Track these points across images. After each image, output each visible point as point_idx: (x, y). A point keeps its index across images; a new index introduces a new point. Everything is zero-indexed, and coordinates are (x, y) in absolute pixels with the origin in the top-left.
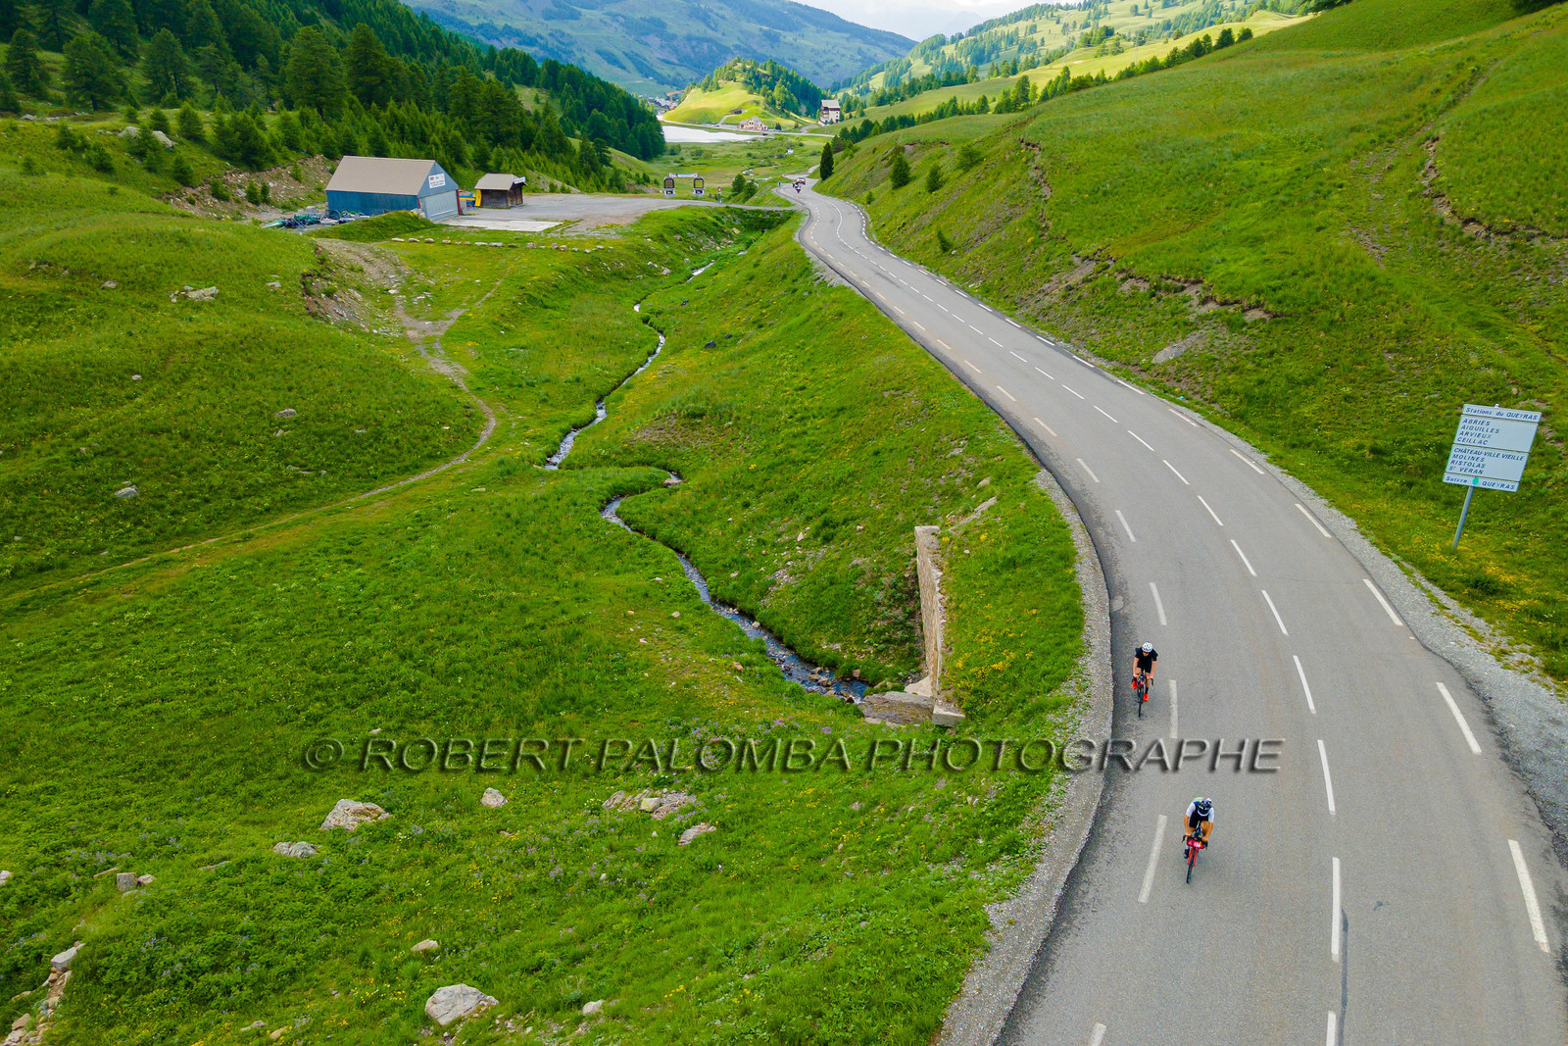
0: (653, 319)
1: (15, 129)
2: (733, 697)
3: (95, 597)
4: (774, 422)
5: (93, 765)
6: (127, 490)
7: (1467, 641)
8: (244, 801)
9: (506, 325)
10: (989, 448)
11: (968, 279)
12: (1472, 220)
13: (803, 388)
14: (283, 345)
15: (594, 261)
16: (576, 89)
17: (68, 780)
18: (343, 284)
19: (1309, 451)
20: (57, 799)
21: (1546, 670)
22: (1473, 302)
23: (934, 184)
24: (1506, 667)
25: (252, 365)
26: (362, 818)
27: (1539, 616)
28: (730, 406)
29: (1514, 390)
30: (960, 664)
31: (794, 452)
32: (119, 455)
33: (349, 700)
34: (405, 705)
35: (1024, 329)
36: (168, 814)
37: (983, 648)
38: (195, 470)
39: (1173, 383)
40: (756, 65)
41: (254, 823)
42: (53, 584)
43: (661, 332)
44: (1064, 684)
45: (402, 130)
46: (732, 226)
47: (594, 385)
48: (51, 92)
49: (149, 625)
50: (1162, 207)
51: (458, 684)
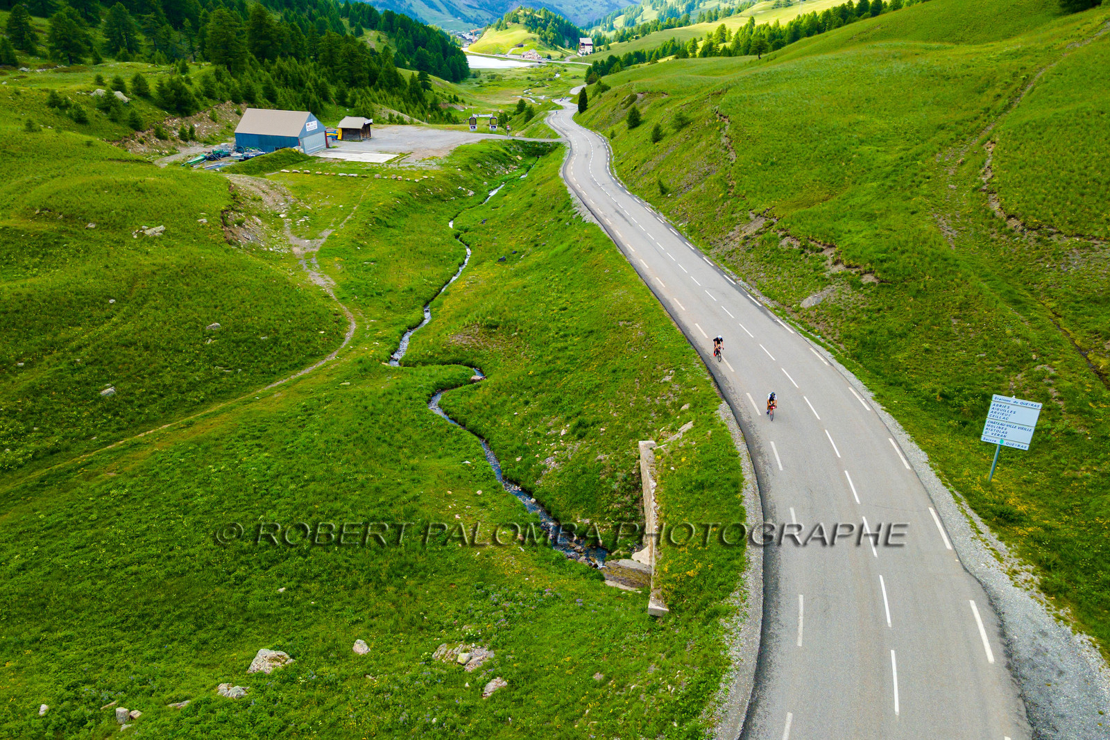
0: (463, 235)
1: (18, 93)
2: (518, 565)
3: (90, 476)
4: (545, 337)
5: (96, 617)
6: (109, 391)
7: (993, 563)
8: (196, 648)
9: (361, 242)
10: (689, 378)
11: (678, 219)
12: (1013, 216)
13: (565, 309)
14: (210, 271)
15: (421, 188)
16: (406, 32)
17: (80, 630)
18: (249, 214)
19: (901, 389)
20: (74, 646)
21: (1041, 589)
22: (1011, 281)
23: (657, 137)
24: (1016, 585)
25: (190, 288)
26: (276, 663)
27: (1040, 542)
28: (516, 321)
29: (1034, 356)
30: (666, 569)
31: (559, 362)
32: (103, 364)
33: (263, 564)
34: (301, 568)
35: (716, 267)
36: (147, 659)
37: (681, 557)
38: (153, 373)
39: (814, 324)
40: (533, 12)
41: (204, 666)
42: (60, 465)
43: (468, 246)
44: (732, 594)
45: (286, 79)
46: (516, 154)
47: (423, 294)
48: (39, 48)
49: (126, 500)
50: (811, 179)
51: (335, 552)
